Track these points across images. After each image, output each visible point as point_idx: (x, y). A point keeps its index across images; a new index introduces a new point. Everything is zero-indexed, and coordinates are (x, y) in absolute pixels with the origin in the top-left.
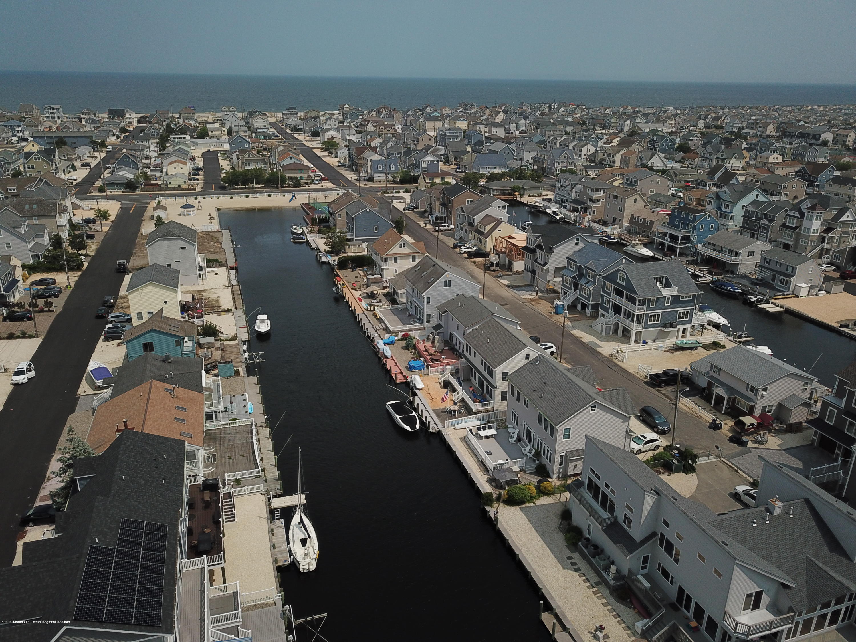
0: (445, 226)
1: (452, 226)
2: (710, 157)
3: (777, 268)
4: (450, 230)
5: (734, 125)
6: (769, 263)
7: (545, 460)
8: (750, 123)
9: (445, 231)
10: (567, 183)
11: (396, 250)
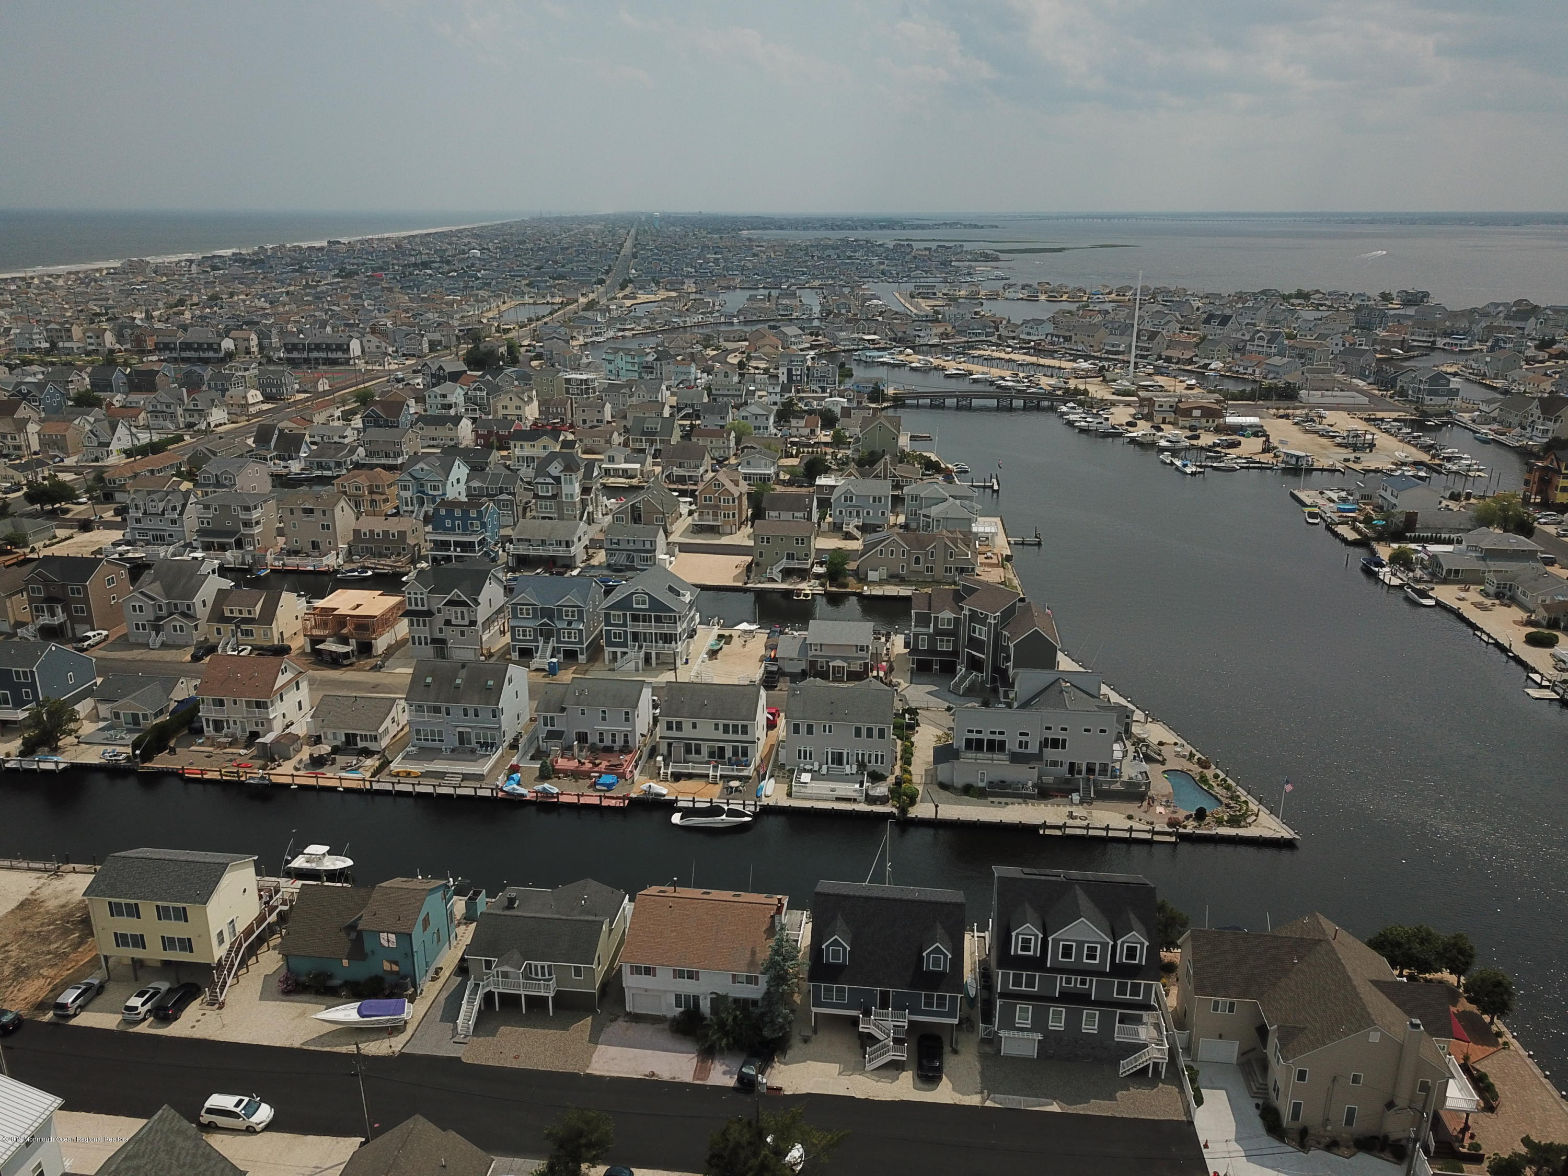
0: (94, 636)
1: (105, 633)
2: (169, 411)
3: (631, 546)
4: (105, 640)
5: (34, 337)
6: (618, 544)
7: (872, 766)
8: (51, 330)
9: (97, 644)
10: (161, 506)
11: (282, 680)
